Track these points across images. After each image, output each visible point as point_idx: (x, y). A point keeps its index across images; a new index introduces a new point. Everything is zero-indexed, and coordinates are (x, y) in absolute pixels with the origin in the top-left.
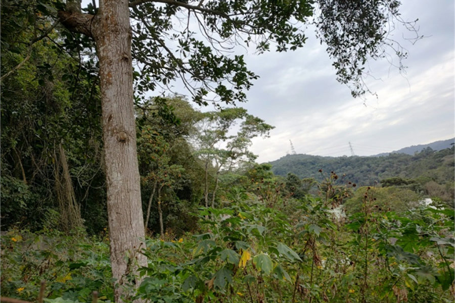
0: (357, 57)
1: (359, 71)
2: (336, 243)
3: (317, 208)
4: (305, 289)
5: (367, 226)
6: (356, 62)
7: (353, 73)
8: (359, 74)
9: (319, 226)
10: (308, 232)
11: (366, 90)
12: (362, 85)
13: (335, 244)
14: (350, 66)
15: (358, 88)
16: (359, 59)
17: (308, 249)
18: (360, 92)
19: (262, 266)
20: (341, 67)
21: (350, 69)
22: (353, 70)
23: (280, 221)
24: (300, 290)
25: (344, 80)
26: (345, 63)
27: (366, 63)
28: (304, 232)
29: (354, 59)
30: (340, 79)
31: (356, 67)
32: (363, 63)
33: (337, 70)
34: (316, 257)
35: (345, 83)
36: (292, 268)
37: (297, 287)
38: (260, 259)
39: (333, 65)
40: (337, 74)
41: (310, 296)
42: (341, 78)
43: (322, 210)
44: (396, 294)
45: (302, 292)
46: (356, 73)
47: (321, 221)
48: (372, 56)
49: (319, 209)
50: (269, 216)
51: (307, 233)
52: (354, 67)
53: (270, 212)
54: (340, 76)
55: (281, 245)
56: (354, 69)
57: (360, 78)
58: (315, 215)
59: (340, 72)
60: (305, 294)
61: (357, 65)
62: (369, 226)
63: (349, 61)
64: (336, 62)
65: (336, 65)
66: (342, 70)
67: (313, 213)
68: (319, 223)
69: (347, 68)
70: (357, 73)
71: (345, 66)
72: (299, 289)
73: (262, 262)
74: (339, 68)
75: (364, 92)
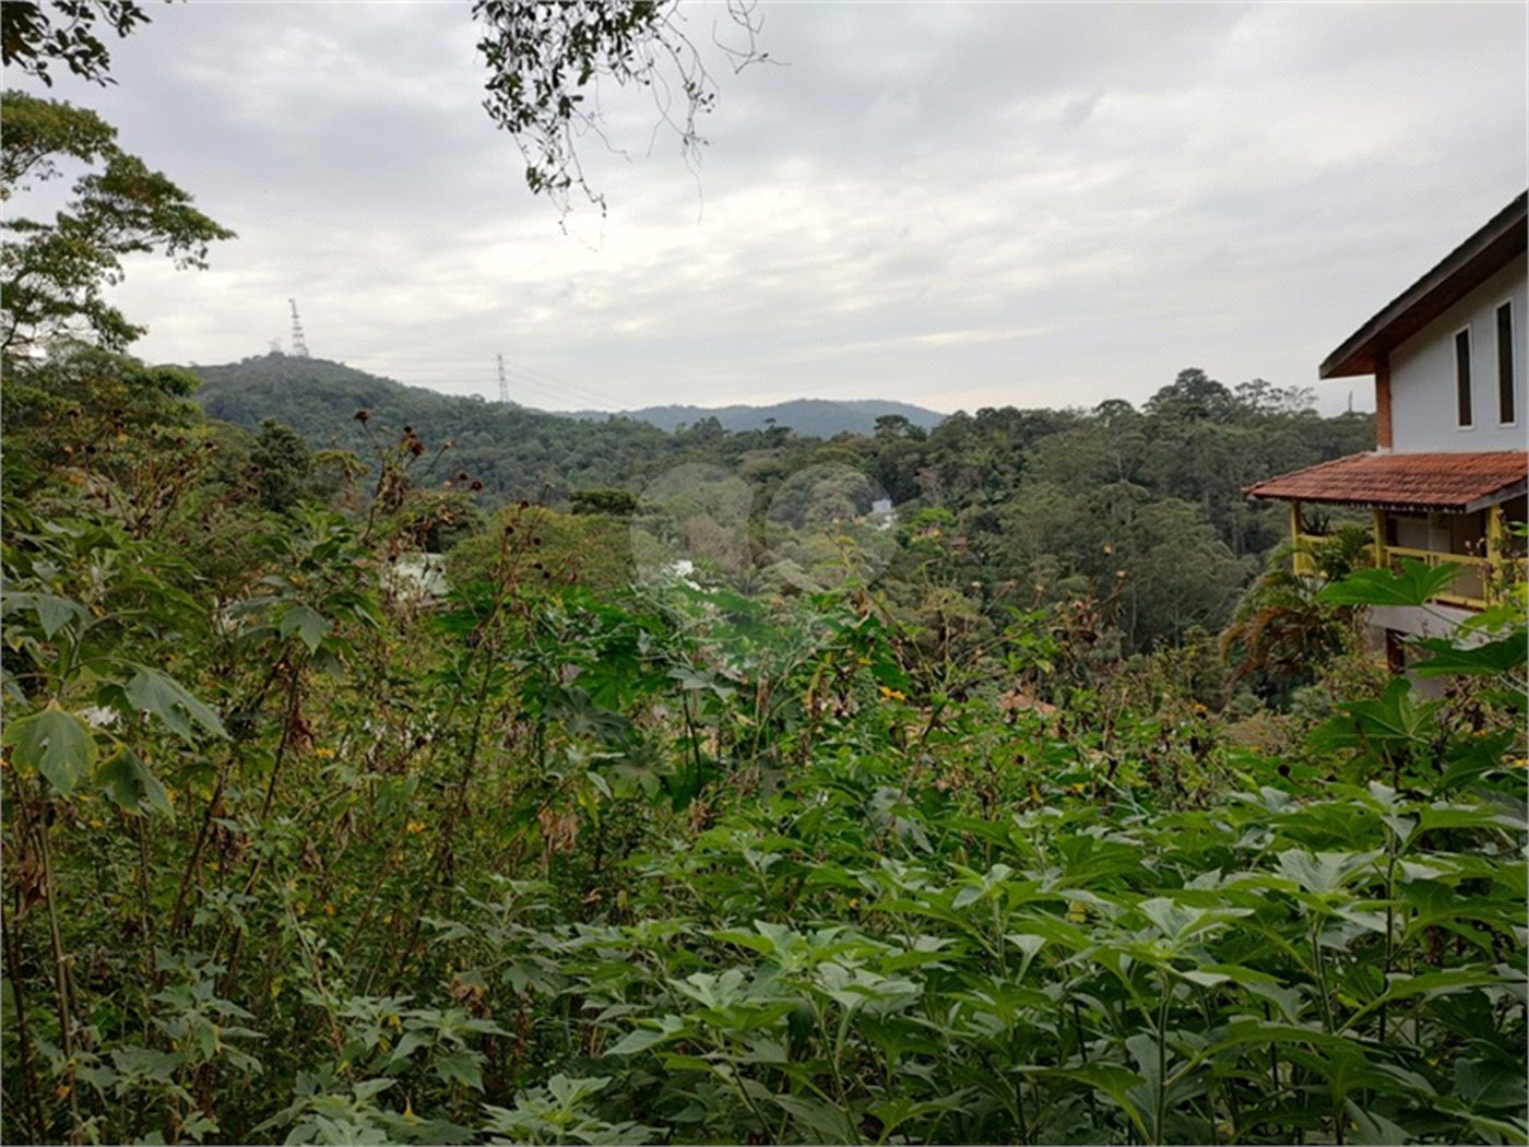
0: (565, 51)
1: (565, 104)
2: (390, 674)
3: (328, 551)
4: (238, 835)
5: (496, 624)
6: (560, 66)
7: (543, 103)
8: (562, 113)
9: (323, 614)
10: (277, 633)
11: (575, 178)
12: (565, 156)
13: (385, 677)
14: (538, 73)
15: (551, 161)
16: (572, 60)
17: (274, 693)
18: (554, 178)
19: (44, 758)
20: (508, 68)
21: (538, 84)
22: (544, 92)
23: (150, 584)
24: (221, 836)
25: (509, 118)
26: (524, 57)
27: (590, 81)
28: (262, 633)
29: (555, 54)
30: (497, 109)
31: (556, 83)
32: (582, 81)
33: (492, 72)
34: (298, 724)
35: (512, 130)
36: (199, 759)
37: (210, 830)
38: (38, 733)
39: (481, 47)
40: (490, 87)
41: (254, 856)
42: (501, 105)
43: (345, 560)
44: (546, 832)
45: (228, 845)
46: (553, 104)
47: (337, 598)
48: (613, 67)
49: (333, 553)
50: (108, 561)
51: (273, 638)
52: (550, 81)
53: (114, 547)
54: (500, 99)
55: (146, 677)
56: (548, 87)
57: (562, 127)
58: (313, 575)
59: (501, 85)
60: (236, 851)
61: (561, 80)
62: (503, 624)
63: (537, 55)
64: (491, 40)
65: (493, 51)
66: (507, 77)
67: (308, 565)
68: (327, 601)
69: (529, 78)
70: (556, 109)
71: (520, 67)
72: (216, 832)
73: (45, 742)
74: (500, 68)
75: (568, 183)
